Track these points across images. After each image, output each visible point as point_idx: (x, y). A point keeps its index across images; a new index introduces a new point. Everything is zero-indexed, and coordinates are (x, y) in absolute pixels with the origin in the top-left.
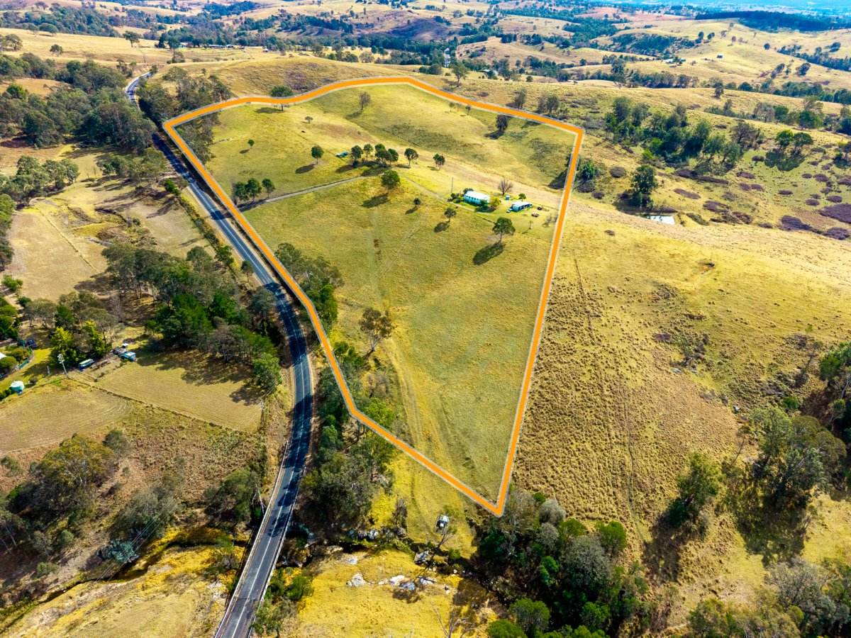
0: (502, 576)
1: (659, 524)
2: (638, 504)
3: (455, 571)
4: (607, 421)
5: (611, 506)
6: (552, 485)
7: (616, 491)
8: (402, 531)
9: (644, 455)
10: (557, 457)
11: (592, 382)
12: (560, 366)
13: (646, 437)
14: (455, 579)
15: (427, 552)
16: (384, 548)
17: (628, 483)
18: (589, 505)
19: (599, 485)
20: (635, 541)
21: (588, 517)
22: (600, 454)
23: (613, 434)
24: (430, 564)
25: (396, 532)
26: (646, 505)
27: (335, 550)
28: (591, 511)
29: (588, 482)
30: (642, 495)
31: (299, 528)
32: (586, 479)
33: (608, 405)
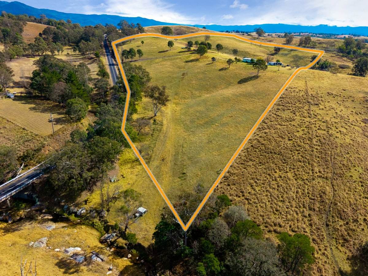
0: (170, 270)
1: (361, 255)
2: (337, 230)
3: (130, 256)
4: (312, 160)
5: (304, 226)
6: (247, 199)
7: (312, 213)
8: (105, 214)
9: (347, 189)
10: (258, 180)
11: (304, 136)
12: (279, 127)
13: (351, 176)
14: (124, 262)
15: (114, 234)
16: (84, 224)
17: (327, 209)
18: (279, 220)
19: (294, 206)
20: (327, 266)
21: (275, 231)
22: (300, 182)
23: (316, 169)
24: (111, 245)
25: (99, 213)
26: (346, 233)
27: (46, 217)
28: (280, 226)
29: (283, 201)
30: (341, 222)
31: (32, 197)
32: (281, 199)
33: (315, 150)
